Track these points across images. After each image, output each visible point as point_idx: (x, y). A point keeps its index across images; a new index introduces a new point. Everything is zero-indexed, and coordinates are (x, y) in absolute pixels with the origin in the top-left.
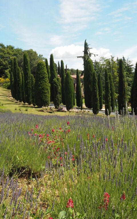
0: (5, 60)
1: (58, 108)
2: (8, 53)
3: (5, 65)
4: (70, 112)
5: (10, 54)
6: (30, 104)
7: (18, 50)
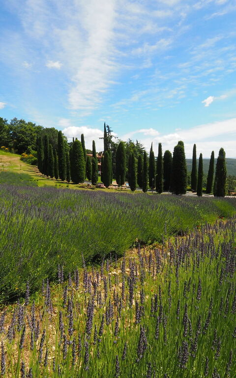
0: (27, 137)
1: (95, 185)
2: (30, 129)
3: (27, 141)
4: (109, 188)
5: (32, 131)
6: (63, 180)
7: (39, 128)
